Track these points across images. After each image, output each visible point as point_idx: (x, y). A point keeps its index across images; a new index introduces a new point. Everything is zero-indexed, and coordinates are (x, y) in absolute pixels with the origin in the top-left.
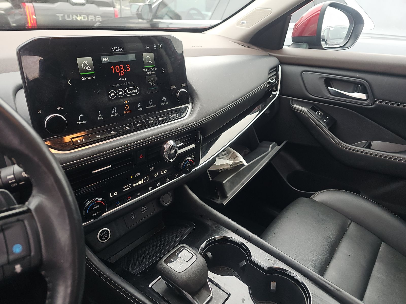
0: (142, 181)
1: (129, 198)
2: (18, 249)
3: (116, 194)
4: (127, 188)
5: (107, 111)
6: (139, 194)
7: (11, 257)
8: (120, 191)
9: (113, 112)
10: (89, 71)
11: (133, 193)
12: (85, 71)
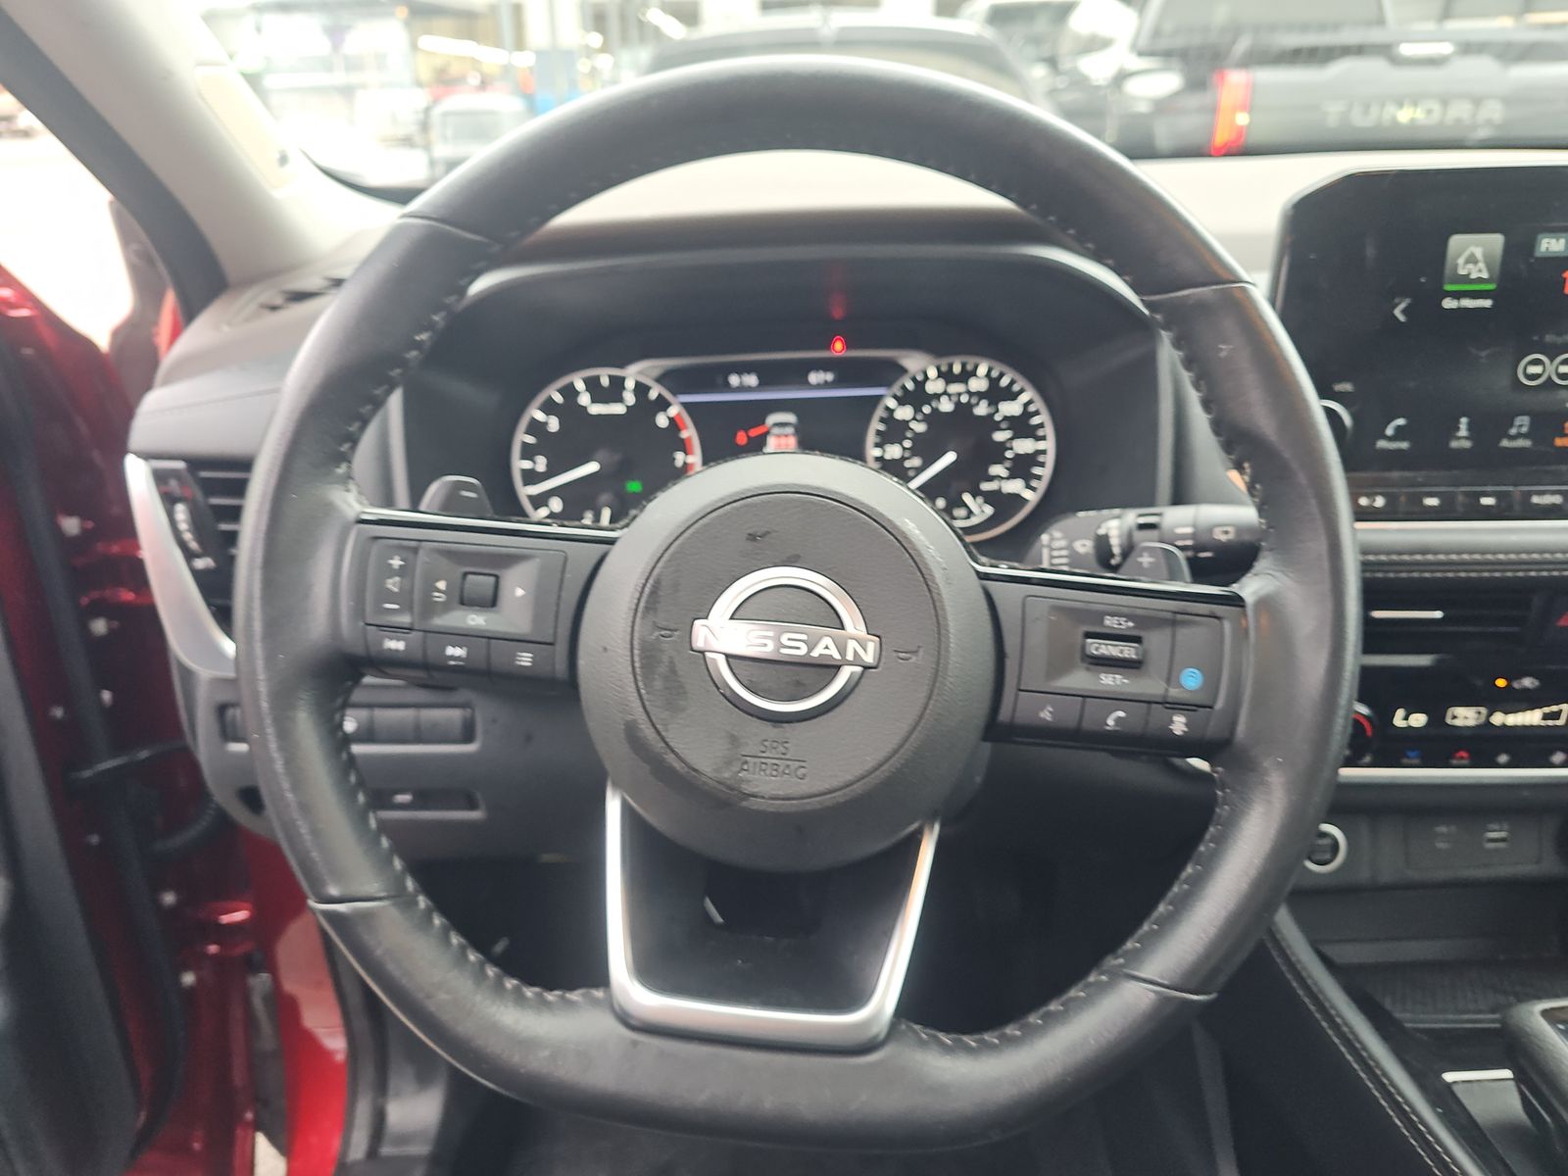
0: (1533, 718)
1: (1462, 758)
2: (1191, 680)
3: (1419, 720)
4: (1465, 716)
5: (1491, 424)
6: (1503, 758)
7: (1174, 693)
8: (1437, 718)
9: (1513, 431)
10: (1480, 280)
11: (1483, 746)
12: (1466, 279)
